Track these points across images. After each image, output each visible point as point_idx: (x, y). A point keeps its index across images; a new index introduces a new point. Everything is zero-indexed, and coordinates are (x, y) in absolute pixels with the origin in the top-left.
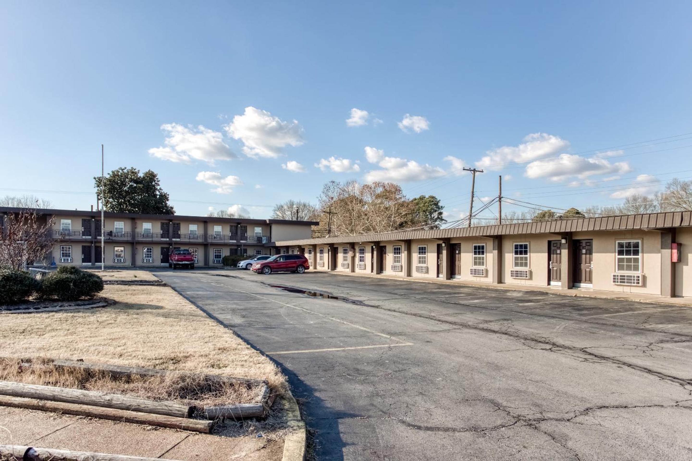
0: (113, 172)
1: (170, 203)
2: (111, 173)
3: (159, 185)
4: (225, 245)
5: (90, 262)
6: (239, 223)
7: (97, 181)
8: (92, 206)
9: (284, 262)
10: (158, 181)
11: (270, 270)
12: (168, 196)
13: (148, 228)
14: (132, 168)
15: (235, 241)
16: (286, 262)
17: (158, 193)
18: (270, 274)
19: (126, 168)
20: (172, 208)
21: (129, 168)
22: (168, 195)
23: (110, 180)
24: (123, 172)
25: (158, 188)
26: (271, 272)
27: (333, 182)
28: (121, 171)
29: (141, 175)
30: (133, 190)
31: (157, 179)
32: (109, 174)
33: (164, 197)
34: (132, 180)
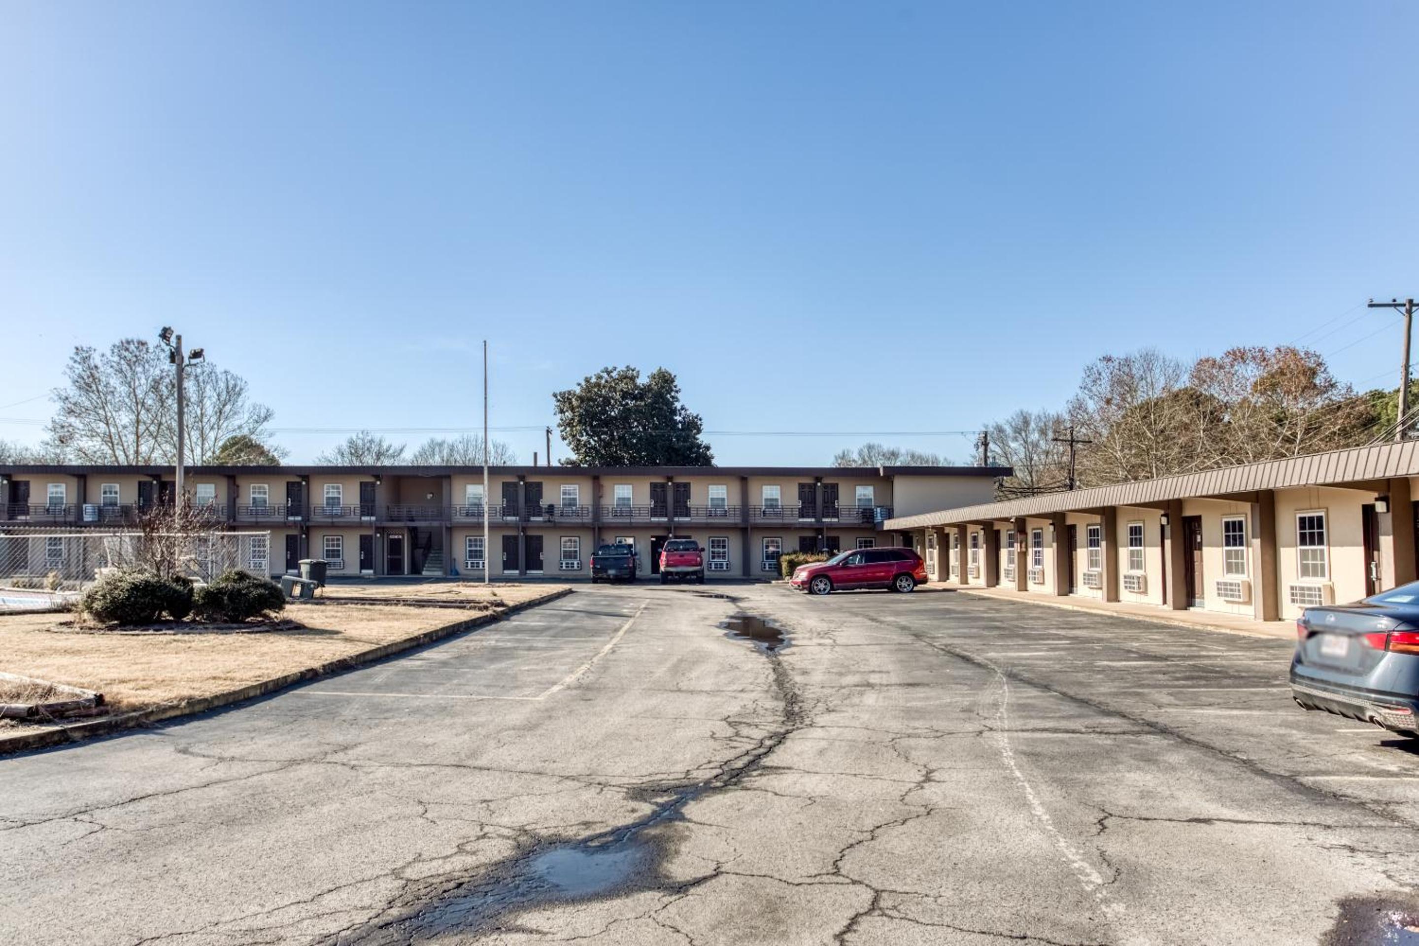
0: (587, 380)
1: (702, 438)
2: (583, 383)
3: (678, 400)
4: (786, 528)
5: (516, 569)
6: (818, 479)
7: (559, 401)
8: (535, 454)
9: (861, 567)
10: (677, 392)
11: (828, 584)
12: (699, 422)
13: (626, 496)
14: (628, 367)
15: (813, 520)
16: (868, 566)
17: (678, 418)
18: (829, 593)
19: (615, 369)
20: (708, 448)
21: (621, 367)
22: (700, 420)
23: (581, 399)
24: (612, 377)
25: (678, 405)
26: (832, 588)
27: (1109, 360)
28: (605, 375)
29: (643, 380)
30: (626, 415)
31: (675, 387)
32: (579, 384)
33: (693, 425)
34: (625, 395)
